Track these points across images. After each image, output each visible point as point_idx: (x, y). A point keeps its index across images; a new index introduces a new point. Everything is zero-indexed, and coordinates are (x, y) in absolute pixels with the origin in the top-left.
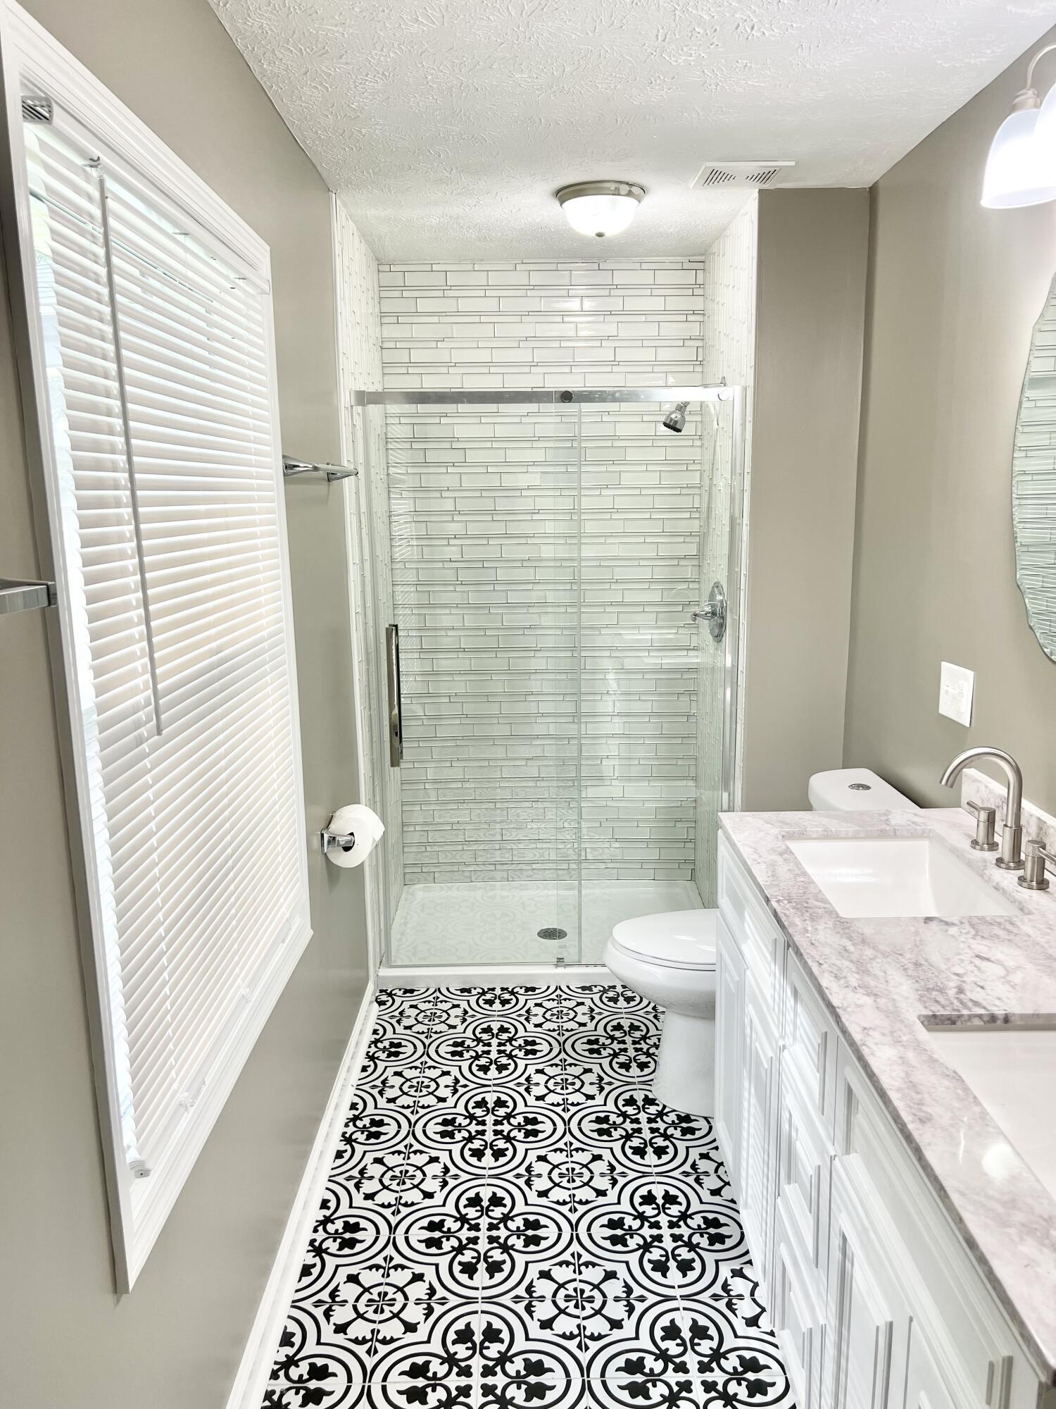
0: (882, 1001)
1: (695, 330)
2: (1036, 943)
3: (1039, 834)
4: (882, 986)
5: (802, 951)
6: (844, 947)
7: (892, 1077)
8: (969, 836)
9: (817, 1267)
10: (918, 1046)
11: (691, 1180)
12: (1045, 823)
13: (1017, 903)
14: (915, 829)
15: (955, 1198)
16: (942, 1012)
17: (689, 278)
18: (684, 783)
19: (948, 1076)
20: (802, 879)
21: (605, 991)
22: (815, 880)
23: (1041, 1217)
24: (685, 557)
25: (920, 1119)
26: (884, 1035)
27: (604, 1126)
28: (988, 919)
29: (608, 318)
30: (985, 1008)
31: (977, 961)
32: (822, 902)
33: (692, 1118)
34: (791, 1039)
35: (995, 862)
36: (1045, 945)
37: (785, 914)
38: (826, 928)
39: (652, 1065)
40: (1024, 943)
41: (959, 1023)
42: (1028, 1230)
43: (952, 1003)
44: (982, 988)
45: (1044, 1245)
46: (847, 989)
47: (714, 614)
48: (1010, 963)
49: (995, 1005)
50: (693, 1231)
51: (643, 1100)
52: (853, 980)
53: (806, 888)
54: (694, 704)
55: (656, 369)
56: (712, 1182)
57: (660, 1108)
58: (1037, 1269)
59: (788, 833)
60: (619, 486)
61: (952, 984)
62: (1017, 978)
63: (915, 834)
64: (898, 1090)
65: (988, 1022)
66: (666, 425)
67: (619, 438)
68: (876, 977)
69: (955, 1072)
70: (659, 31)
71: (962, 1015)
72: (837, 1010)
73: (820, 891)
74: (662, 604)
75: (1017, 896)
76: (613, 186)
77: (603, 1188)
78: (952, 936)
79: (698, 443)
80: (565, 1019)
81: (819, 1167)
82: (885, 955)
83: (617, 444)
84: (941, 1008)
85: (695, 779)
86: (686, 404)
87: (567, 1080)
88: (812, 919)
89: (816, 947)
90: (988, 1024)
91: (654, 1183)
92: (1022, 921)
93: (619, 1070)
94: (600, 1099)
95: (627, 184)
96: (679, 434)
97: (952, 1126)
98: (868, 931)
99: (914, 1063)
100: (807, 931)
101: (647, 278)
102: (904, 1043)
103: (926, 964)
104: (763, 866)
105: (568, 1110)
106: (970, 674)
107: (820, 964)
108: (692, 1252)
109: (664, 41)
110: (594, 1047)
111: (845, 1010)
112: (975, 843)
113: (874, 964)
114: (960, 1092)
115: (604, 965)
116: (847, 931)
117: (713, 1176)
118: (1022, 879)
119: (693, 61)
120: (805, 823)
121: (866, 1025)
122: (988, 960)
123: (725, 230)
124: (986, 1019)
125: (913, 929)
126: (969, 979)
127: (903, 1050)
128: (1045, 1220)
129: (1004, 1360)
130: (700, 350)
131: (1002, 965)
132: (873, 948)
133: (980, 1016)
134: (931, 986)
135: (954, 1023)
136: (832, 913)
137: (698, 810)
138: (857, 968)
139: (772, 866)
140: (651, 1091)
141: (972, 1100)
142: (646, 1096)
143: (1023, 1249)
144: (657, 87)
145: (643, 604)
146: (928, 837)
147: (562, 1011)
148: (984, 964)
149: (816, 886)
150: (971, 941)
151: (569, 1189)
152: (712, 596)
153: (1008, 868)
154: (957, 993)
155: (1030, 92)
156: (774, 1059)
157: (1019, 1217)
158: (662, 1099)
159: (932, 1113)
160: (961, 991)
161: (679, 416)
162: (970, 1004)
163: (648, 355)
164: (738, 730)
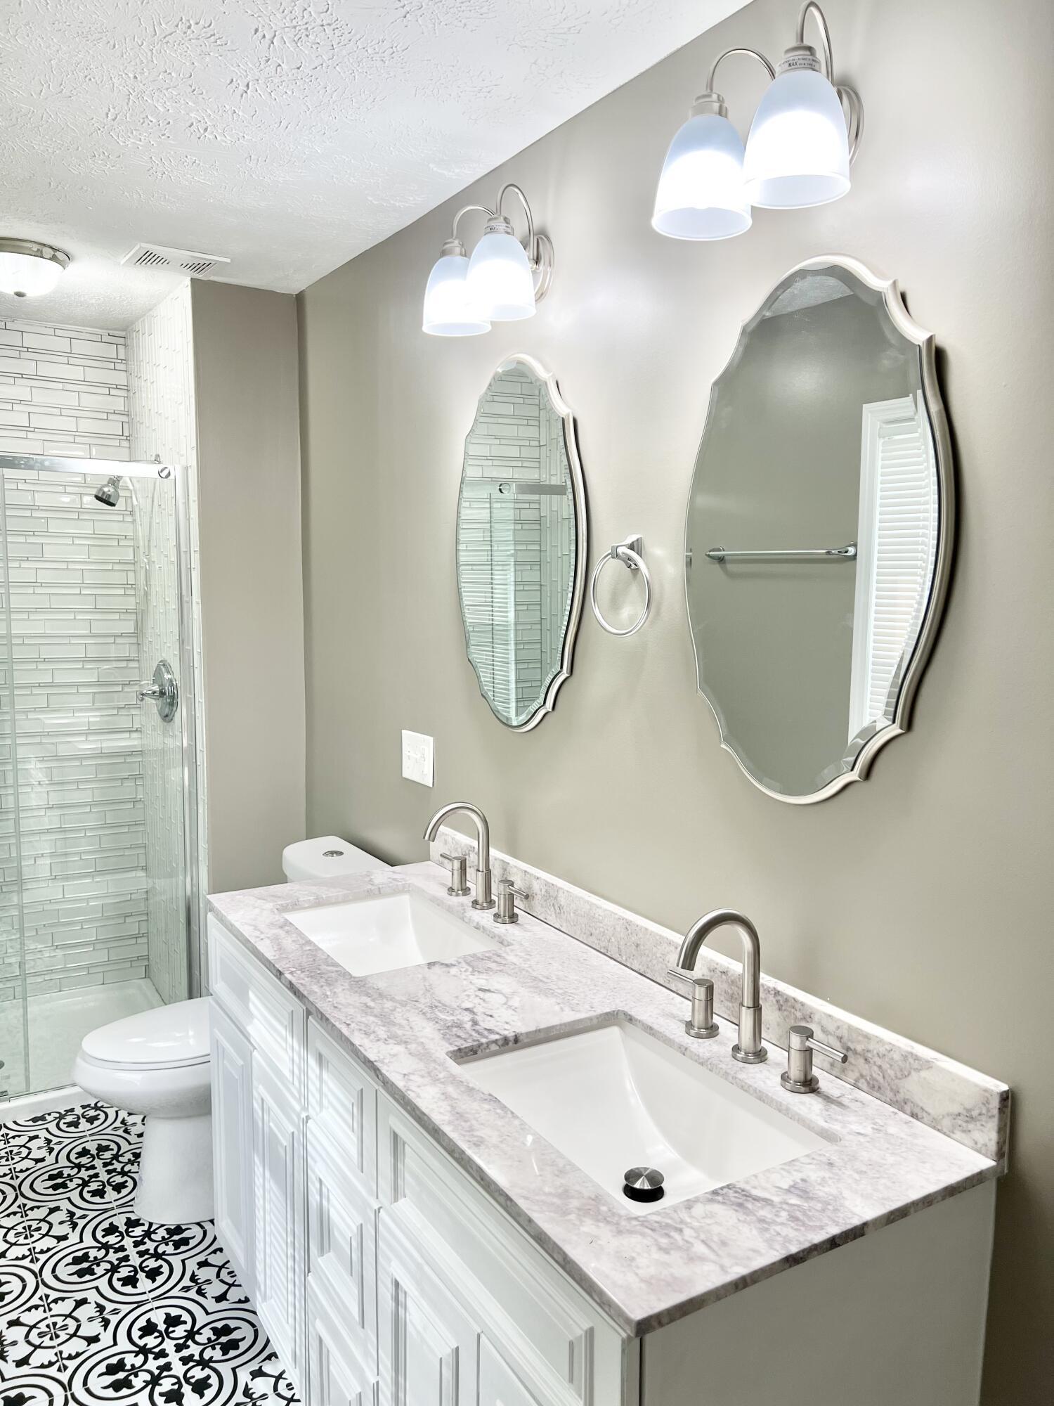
0: (413, 1047)
1: (119, 405)
2: (522, 970)
3: (504, 874)
4: (408, 1033)
5: (328, 1016)
6: (365, 1004)
7: (441, 1113)
8: (444, 885)
9: (363, 1327)
10: (454, 1080)
11: (192, 1294)
12: (508, 864)
13: (497, 938)
14: (397, 885)
15: (522, 1203)
16: (466, 1045)
17: (111, 351)
18: (133, 874)
19: (486, 1100)
20: (308, 948)
21: (61, 1117)
22: (320, 946)
23: (590, 1198)
24: (121, 635)
25: (474, 1144)
26: (422, 1077)
27: (84, 1266)
28: (479, 955)
29: (19, 381)
30: (498, 1033)
31: (481, 994)
32: (333, 966)
33: (184, 1227)
34: (318, 1109)
35: (471, 904)
36: (529, 970)
37: (302, 984)
38: (344, 990)
39: (130, 1184)
40: (513, 971)
41: (479, 1052)
42: (584, 1212)
43: (471, 1035)
44: (491, 1016)
45: (598, 1221)
46: (379, 1042)
47: (162, 694)
48: (507, 990)
49: (505, 1029)
50: (202, 1347)
51: (125, 1224)
52: (382, 1032)
53: (315, 956)
54: (140, 788)
55: (78, 440)
56: (216, 1289)
57: (146, 1228)
58: (600, 1242)
59: (282, 905)
60: (41, 558)
61: (467, 1017)
62: (515, 1002)
63: (397, 890)
64: (450, 1123)
65: (503, 1045)
66: (97, 498)
67: (38, 508)
68: (401, 1026)
69: (490, 1095)
70: (109, 110)
71: (482, 1044)
72: (375, 1063)
73: (328, 956)
74: (99, 684)
75: (496, 931)
76: (35, 248)
77: (93, 1334)
78: (455, 976)
79: (129, 519)
80: (17, 1158)
81: (361, 1225)
82: (403, 1004)
83: (35, 514)
84: (463, 1042)
85: (145, 869)
86: (119, 479)
87: (30, 1227)
88: (329, 985)
89: (340, 1010)
90: (502, 1048)
91: (152, 1309)
92: (505, 952)
93: (94, 1200)
94: (74, 1237)
95: (51, 248)
96: (113, 508)
97: (501, 1142)
98: (381, 985)
99: (455, 1095)
100: (327, 996)
101: (63, 345)
102: (442, 1080)
103: (440, 1005)
104: (268, 942)
105: (38, 1260)
106: (431, 739)
107: (348, 1025)
108: (207, 1369)
109: (114, 120)
110: (58, 1182)
111: (383, 1063)
112: (451, 890)
113: (397, 1015)
114: (499, 1111)
115: (74, 1085)
116: (363, 989)
117: (216, 1282)
118: (497, 916)
119: (142, 146)
120: (296, 894)
121: (405, 1072)
122: (489, 991)
123: (150, 310)
124: (500, 1043)
125: (420, 976)
126: (479, 1010)
127: (443, 1086)
128: (593, 1200)
129: (586, 1332)
130: (126, 426)
131: (501, 993)
132: (391, 1000)
133: (496, 1042)
134: (450, 1024)
135: (475, 1053)
136: (345, 974)
137: (151, 901)
138: (382, 1021)
139: (276, 940)
140: (133, 1212)
141: (510, 1115)
142: (128, 1219)
143: (584, 1229)
144: (100, 162)
145: (78, 685)
146: (409, 891)
147: (11, 1151)
148: (487, 996)
149: (324, 953)
150: (471, 977)
151: (53, 1347)
152: (158, 673)
153: (483, 908)
154: (472, 1026)
155: (456, 242)
156: (296, 1133)
157: (575, 1203)
158: (146, 1219)
159: (483, 1135)
160: (475, 1023)
161: (112, 490)
162: (486, 1033)
163: (70, 424)
164: (200, 811)
